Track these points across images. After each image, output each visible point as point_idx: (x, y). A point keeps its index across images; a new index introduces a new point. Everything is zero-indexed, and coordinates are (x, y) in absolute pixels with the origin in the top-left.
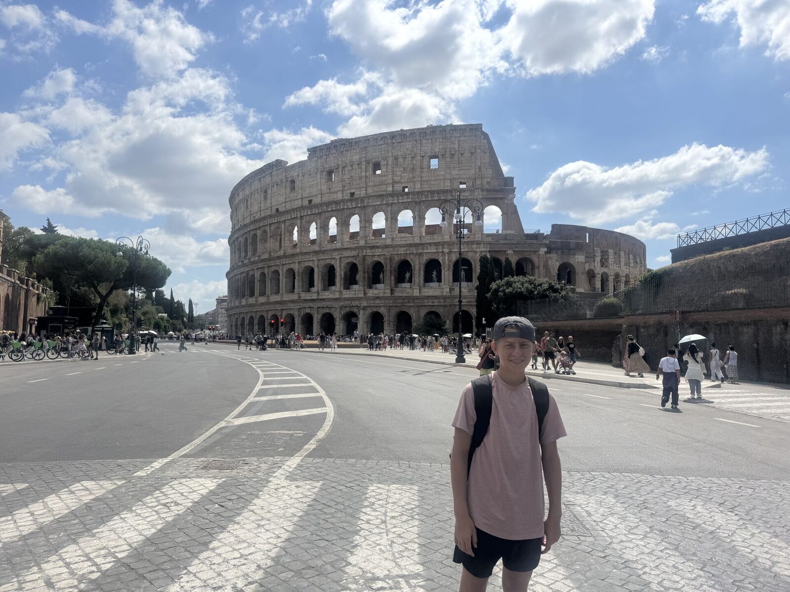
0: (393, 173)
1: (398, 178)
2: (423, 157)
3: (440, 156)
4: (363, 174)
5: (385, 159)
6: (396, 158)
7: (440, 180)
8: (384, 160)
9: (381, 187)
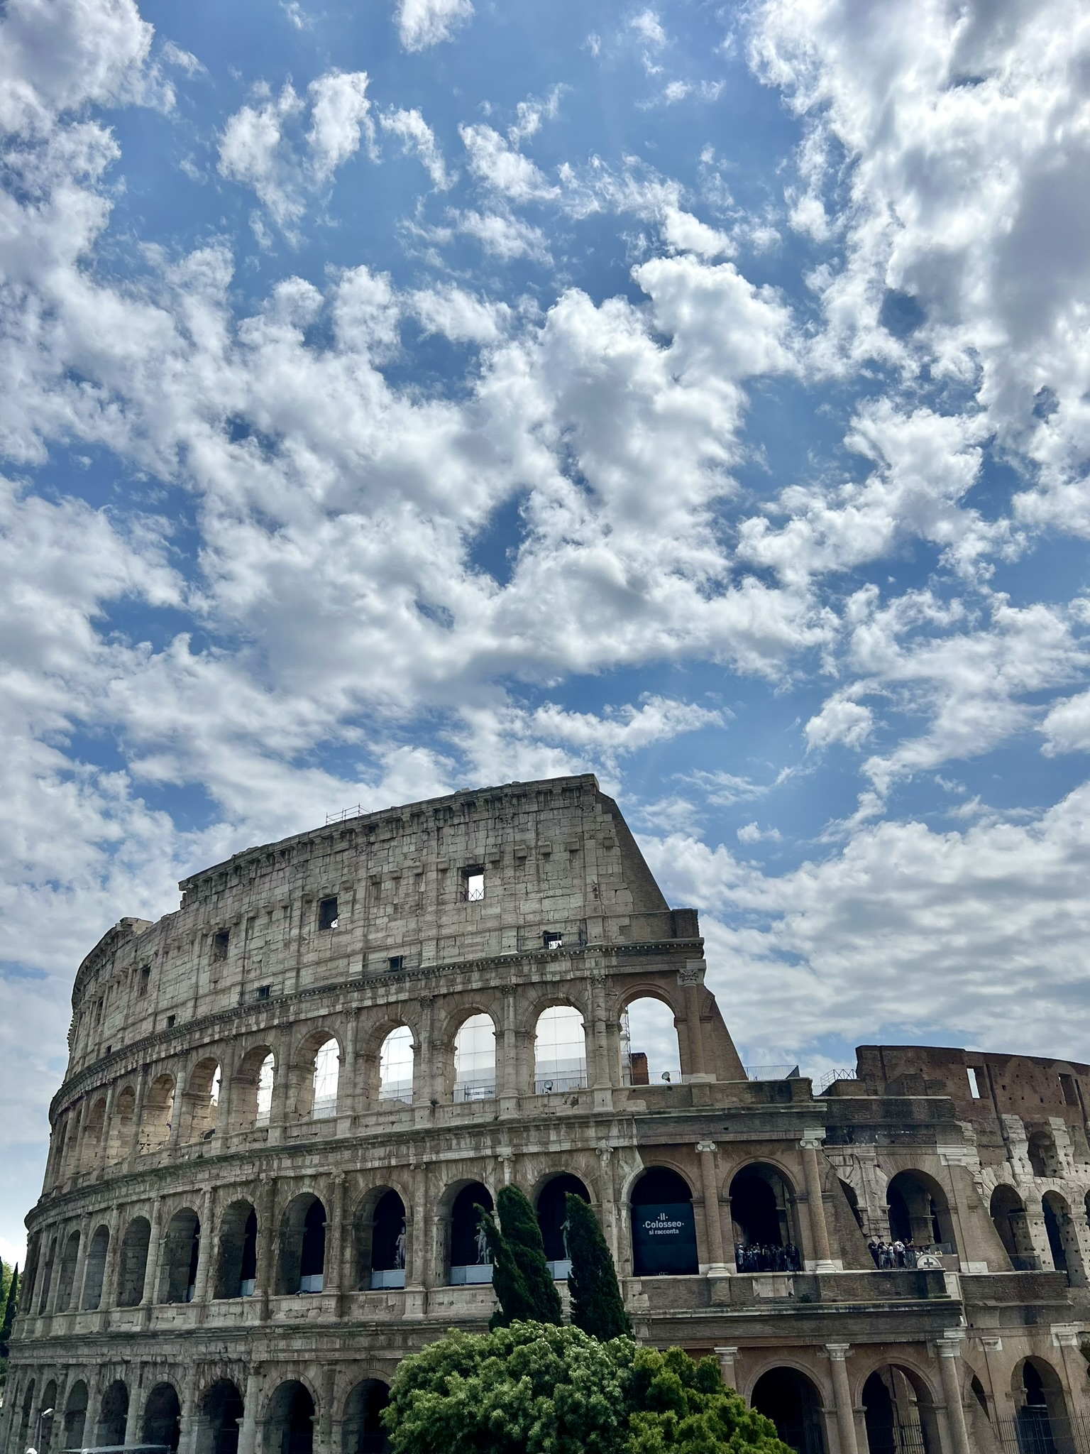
0: (368, 924)
1: (380, 935)
2: (444, 871)
3: (489, 866)
4: (295, 932)
5: (348, 887)
6: (375, 882)
7: (489, 931)
8: (347, 889)
9: (334, 964)
